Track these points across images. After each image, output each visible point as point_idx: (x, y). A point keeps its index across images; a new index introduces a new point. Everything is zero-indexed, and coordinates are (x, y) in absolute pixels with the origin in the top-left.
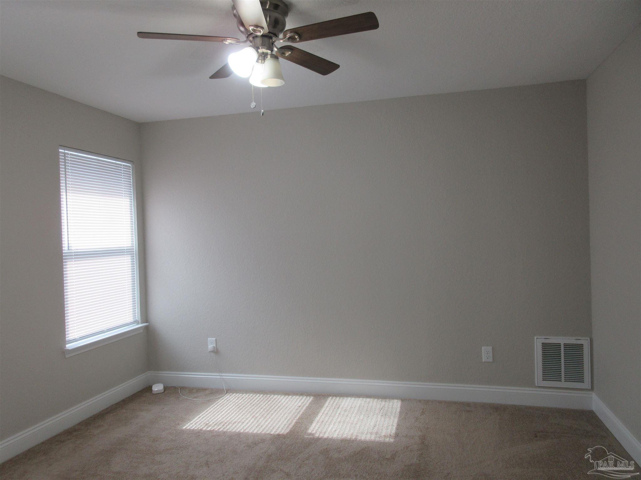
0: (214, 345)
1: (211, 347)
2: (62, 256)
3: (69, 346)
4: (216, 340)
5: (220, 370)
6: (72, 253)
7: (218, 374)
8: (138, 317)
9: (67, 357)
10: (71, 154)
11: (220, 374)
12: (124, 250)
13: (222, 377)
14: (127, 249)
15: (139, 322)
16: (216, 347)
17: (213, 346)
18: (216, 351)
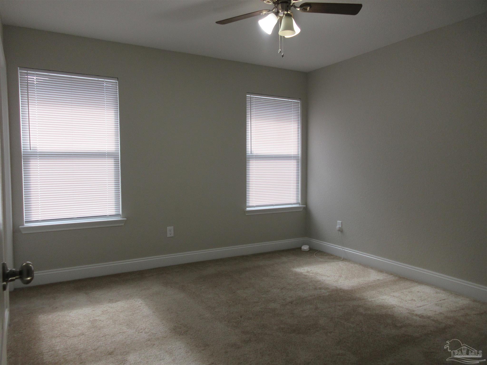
0: (341, 226)
1: (338, 226)
2: (246, 157)
3: (248, 209)
4: (342, 223)
5: (343, 244)
6: (253, 156)
7: (341, 247)
8: (300, 201)
9: (246, 215)
10: (255, 97)
11: (343, 247)
12: (292, 156)
13: (343, 250)
14: (293, 156)
15: (300, 204)
16: (342, 227)
17: (339, 227)
18: (341, 230)
